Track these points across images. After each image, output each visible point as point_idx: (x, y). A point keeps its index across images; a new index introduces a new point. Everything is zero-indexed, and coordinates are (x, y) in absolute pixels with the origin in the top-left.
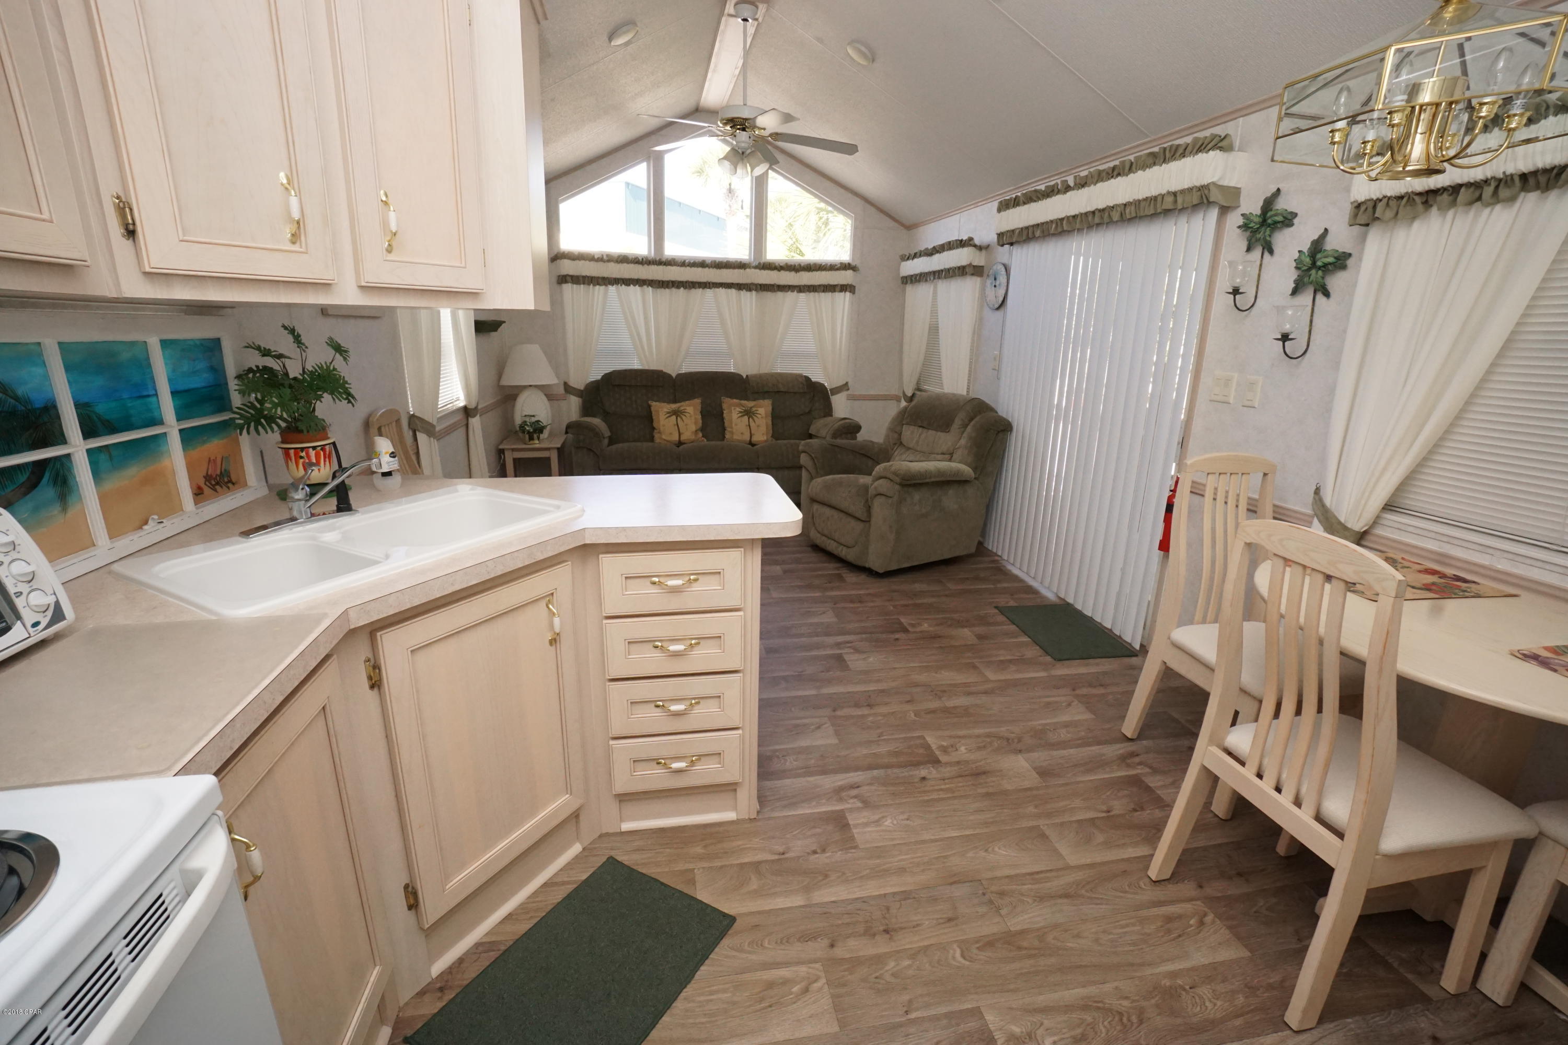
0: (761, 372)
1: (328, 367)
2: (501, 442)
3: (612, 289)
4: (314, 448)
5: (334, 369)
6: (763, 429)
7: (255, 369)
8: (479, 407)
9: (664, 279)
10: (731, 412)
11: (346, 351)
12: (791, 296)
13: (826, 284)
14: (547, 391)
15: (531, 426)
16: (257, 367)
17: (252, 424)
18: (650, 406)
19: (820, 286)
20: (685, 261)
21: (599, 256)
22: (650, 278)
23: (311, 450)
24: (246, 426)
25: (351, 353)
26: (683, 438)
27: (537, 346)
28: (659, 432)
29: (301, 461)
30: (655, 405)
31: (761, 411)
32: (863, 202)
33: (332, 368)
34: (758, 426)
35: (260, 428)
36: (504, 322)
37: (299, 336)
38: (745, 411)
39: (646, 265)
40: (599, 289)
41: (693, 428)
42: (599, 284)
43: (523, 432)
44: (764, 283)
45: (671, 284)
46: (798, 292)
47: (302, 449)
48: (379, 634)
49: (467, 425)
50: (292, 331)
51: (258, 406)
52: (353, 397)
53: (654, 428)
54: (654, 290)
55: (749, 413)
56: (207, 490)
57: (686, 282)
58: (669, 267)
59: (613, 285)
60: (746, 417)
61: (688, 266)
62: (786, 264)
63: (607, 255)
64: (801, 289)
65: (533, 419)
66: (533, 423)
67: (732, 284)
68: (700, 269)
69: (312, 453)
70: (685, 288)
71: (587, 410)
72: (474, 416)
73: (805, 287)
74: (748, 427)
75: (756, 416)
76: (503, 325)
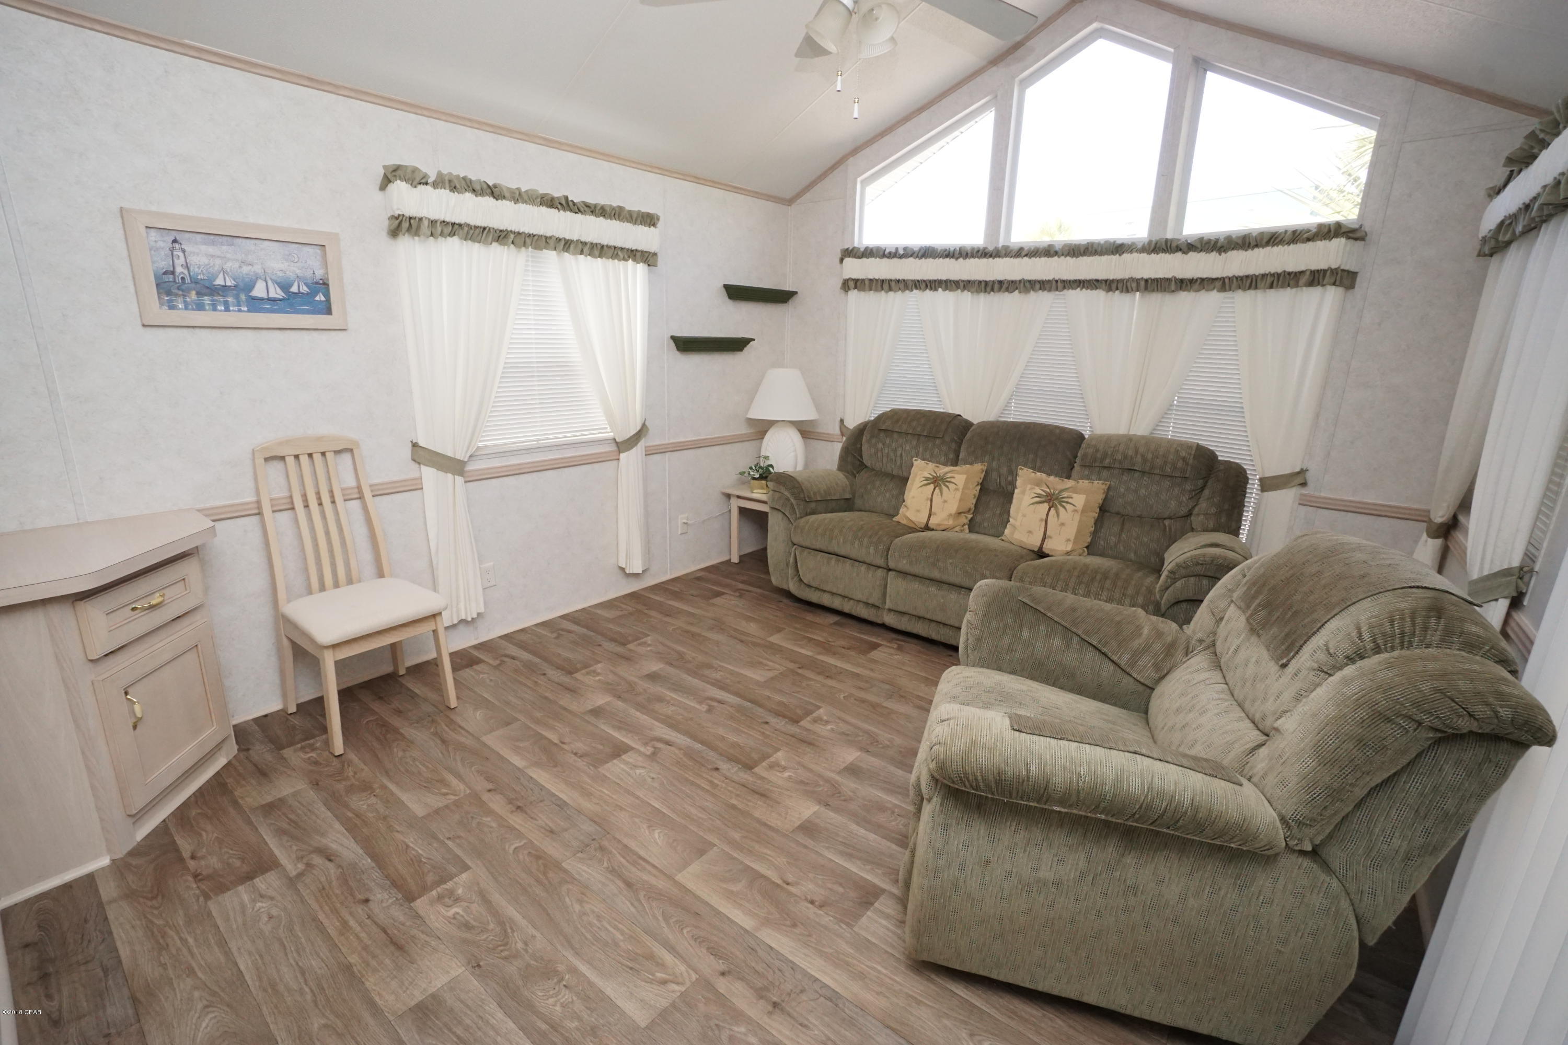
3: (911, 296)
6: (1071, 531)
9: (988, 279)
10: (1025, 493)
12: (1205, 298)
13: (1279, 271)
14: (806, 431)
18: (910, 464)
19: (1264, 276)
20: (1021, 249)
21: (893, 251)
22: (965, 277)
26: (933, 522)
28: (907, 506)
30: (918, 463)
31: (1079, 500)
32: (1410, 82)
34: (1063, 524)
36: (754, 340)
38: (1048, 495)
39: (961, 260)
40: (893, 297)
41: (953, 507)
42: (890, 289)
44: (1153, 276)
45: (996, 286)
46: (1219, 290)
53: (902, 498)
54: (973, 295)
55: (1052, 500)
57: (1020, 281)
58: (998, 260)
59: (912, 290)
60: (1046, 506)
61: (1026, 255)
62: (1201, 239)
63: (905, 249)
64: (1225, 284)
67: (1097, 281)
68: (1044, 259)
73: (1235, 280)
74: (1043, 523)
75: (1068, 506)
76: (752, 343)
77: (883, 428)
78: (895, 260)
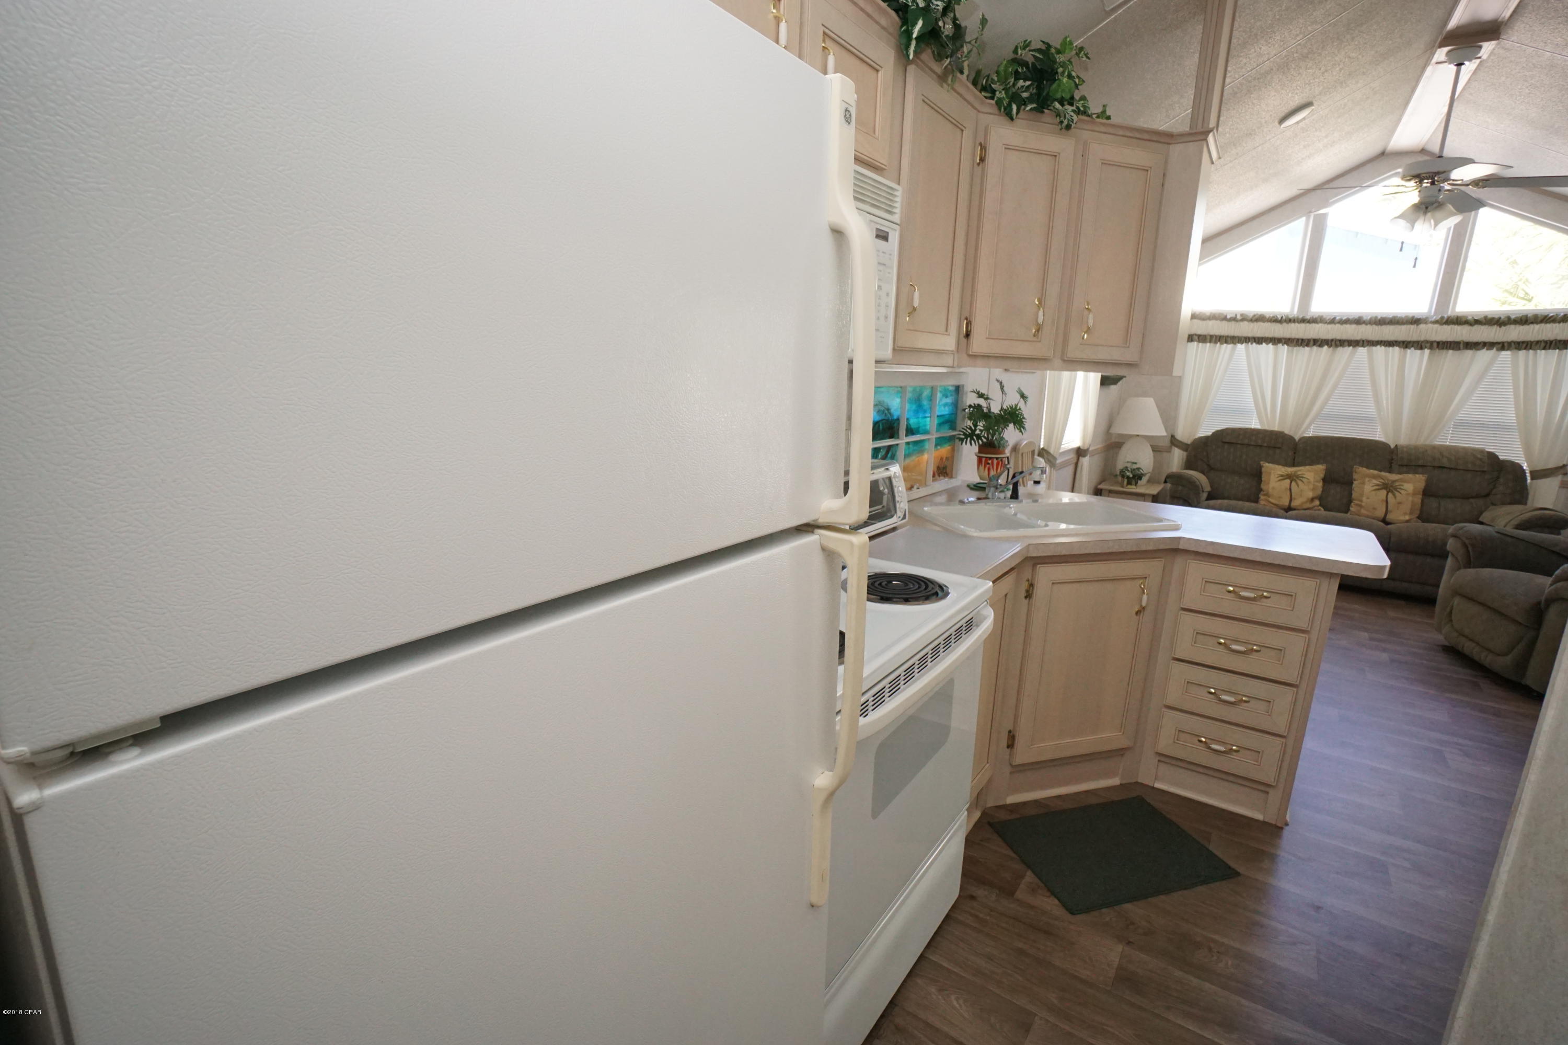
0: (1418, 443)
1: (1016, 406)
2: (1100, 483)
3: (1241, 347)
4: (997, 458)
5: (1020, 409)
6: (1407, 507)
7: (973, 405)
8: (1090, 449)
9: (1305, 337)
10: (1363, 483)
11: (1026, 397)
12: (1484, 355)
13: (1552, 338)
14: (1153, 442)
15: (1132, 472)
16: (974, 404)
17: (969, 439)
18: (1261, 467)
19: (1538, 342)
20: (1335, 318)
21: (1233, 316)
22: (1289, 336)
23: (995, 459)
24: (965, 440)
25: (1029, 399)
26: (1294, 504)
27: (1152, 399)
28: (1267, 495)
29: (988, 466)
30: (1267, 466)
31: (1409, 487)
33: (1018, 408)
34: (1400, 503)
35: (972, 442)
36: (1125, 377)
37: (1003, 387)
38: (1384, 484)
39: (1284, 324)
40: (1226, 347)
41: (1310, 494)
42: (1226, 342)
43: (1123, 476)
44: (1445, 340)
45: (1312, 343)
46: (1498, 350)
47: (990, 458)
48: (1039, 566)
49: (1076, 464)
50: (1001, 383)
51: (973, 428)
52: (1024, 428)
53: (1261, 490)
54: (1290, 348)
55: (1389, 488)
56: (937, 476)
57: (1332, 340)
58: (1314, 325)
59: (1242, 343)
60: (1384, 492)
61: (1339, 323)
62: (1486, 317)
63: (1242, 315)
64: (1503, 346)
65: (1135, 466)
66: (1134, 470)
67: (1396, 341)
68: (1354, 326)
69: (995, 461)
70: (1330, 346)
71: (1189, 464)
72: (1084, 456)
73: (1513, 344)
74: (1385, 504)
75: (1402, 492)
76: (1124, 379)
77: (1227, 441)
78: (1233, 323)
